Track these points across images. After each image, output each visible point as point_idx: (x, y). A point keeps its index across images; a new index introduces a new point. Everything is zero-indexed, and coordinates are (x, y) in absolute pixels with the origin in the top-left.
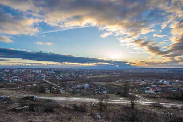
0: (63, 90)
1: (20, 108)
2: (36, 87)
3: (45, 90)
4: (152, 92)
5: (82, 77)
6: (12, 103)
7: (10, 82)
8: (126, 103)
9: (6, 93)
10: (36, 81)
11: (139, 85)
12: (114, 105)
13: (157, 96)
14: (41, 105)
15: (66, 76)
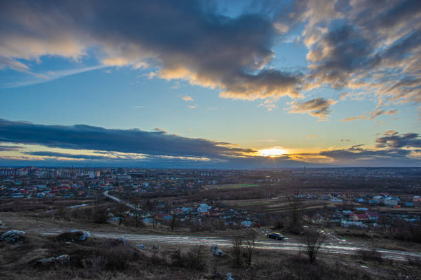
0: (148, 217)
1: (50, 260)
2: (88, 211)
3: (108, 218)
4: (358, 224)
5: (194, 188)
6: (33, 247)
7: (29, 200)
8: (297, 249)
9: (18, 225)
10: (87, 197)
11: (325, 208)
12: (268, 254)
13: (371, 233)
14: (98, 254)
15: (156, 185)
